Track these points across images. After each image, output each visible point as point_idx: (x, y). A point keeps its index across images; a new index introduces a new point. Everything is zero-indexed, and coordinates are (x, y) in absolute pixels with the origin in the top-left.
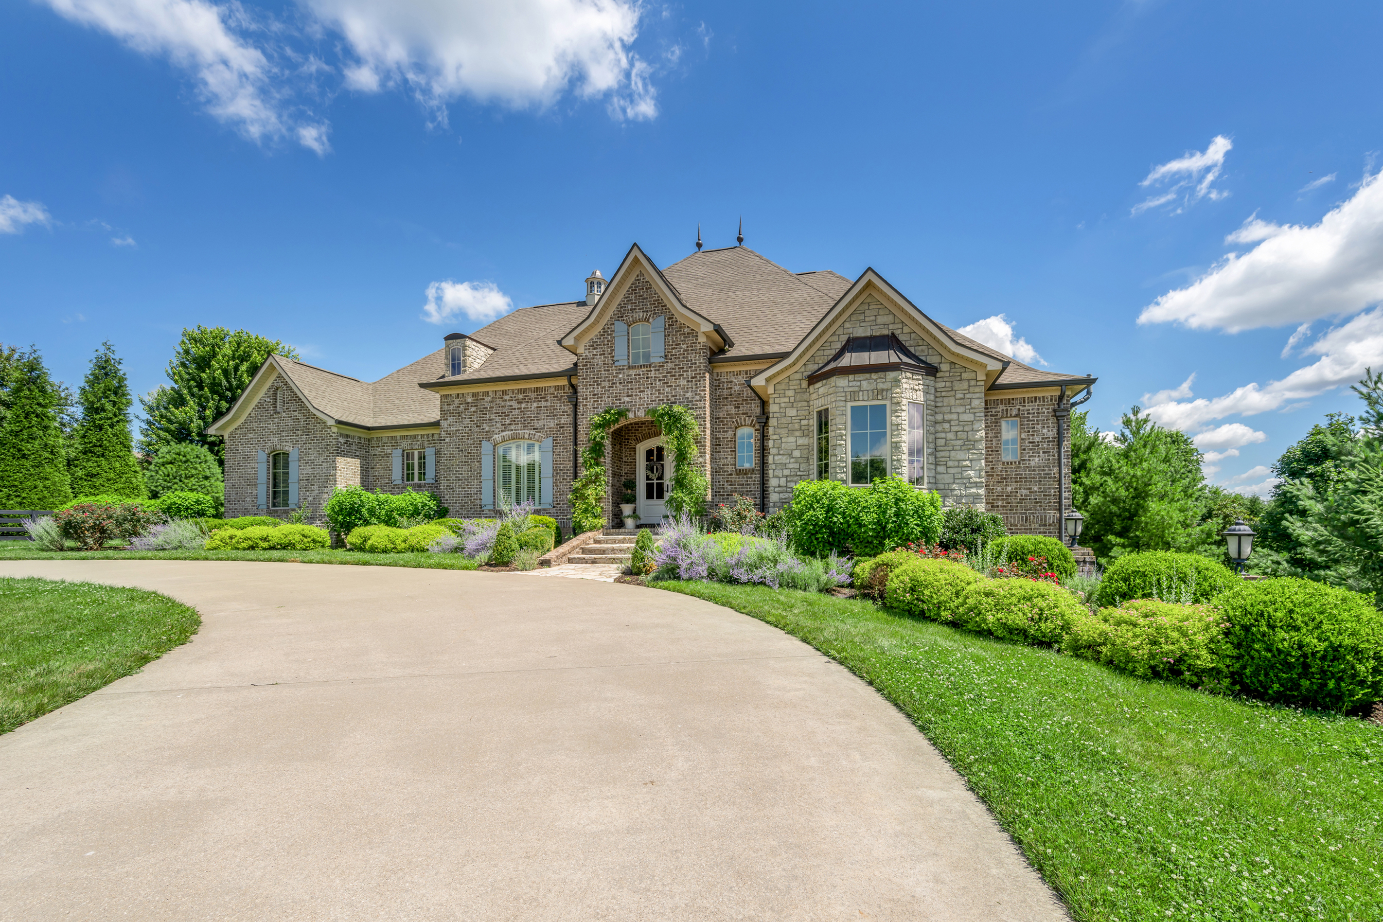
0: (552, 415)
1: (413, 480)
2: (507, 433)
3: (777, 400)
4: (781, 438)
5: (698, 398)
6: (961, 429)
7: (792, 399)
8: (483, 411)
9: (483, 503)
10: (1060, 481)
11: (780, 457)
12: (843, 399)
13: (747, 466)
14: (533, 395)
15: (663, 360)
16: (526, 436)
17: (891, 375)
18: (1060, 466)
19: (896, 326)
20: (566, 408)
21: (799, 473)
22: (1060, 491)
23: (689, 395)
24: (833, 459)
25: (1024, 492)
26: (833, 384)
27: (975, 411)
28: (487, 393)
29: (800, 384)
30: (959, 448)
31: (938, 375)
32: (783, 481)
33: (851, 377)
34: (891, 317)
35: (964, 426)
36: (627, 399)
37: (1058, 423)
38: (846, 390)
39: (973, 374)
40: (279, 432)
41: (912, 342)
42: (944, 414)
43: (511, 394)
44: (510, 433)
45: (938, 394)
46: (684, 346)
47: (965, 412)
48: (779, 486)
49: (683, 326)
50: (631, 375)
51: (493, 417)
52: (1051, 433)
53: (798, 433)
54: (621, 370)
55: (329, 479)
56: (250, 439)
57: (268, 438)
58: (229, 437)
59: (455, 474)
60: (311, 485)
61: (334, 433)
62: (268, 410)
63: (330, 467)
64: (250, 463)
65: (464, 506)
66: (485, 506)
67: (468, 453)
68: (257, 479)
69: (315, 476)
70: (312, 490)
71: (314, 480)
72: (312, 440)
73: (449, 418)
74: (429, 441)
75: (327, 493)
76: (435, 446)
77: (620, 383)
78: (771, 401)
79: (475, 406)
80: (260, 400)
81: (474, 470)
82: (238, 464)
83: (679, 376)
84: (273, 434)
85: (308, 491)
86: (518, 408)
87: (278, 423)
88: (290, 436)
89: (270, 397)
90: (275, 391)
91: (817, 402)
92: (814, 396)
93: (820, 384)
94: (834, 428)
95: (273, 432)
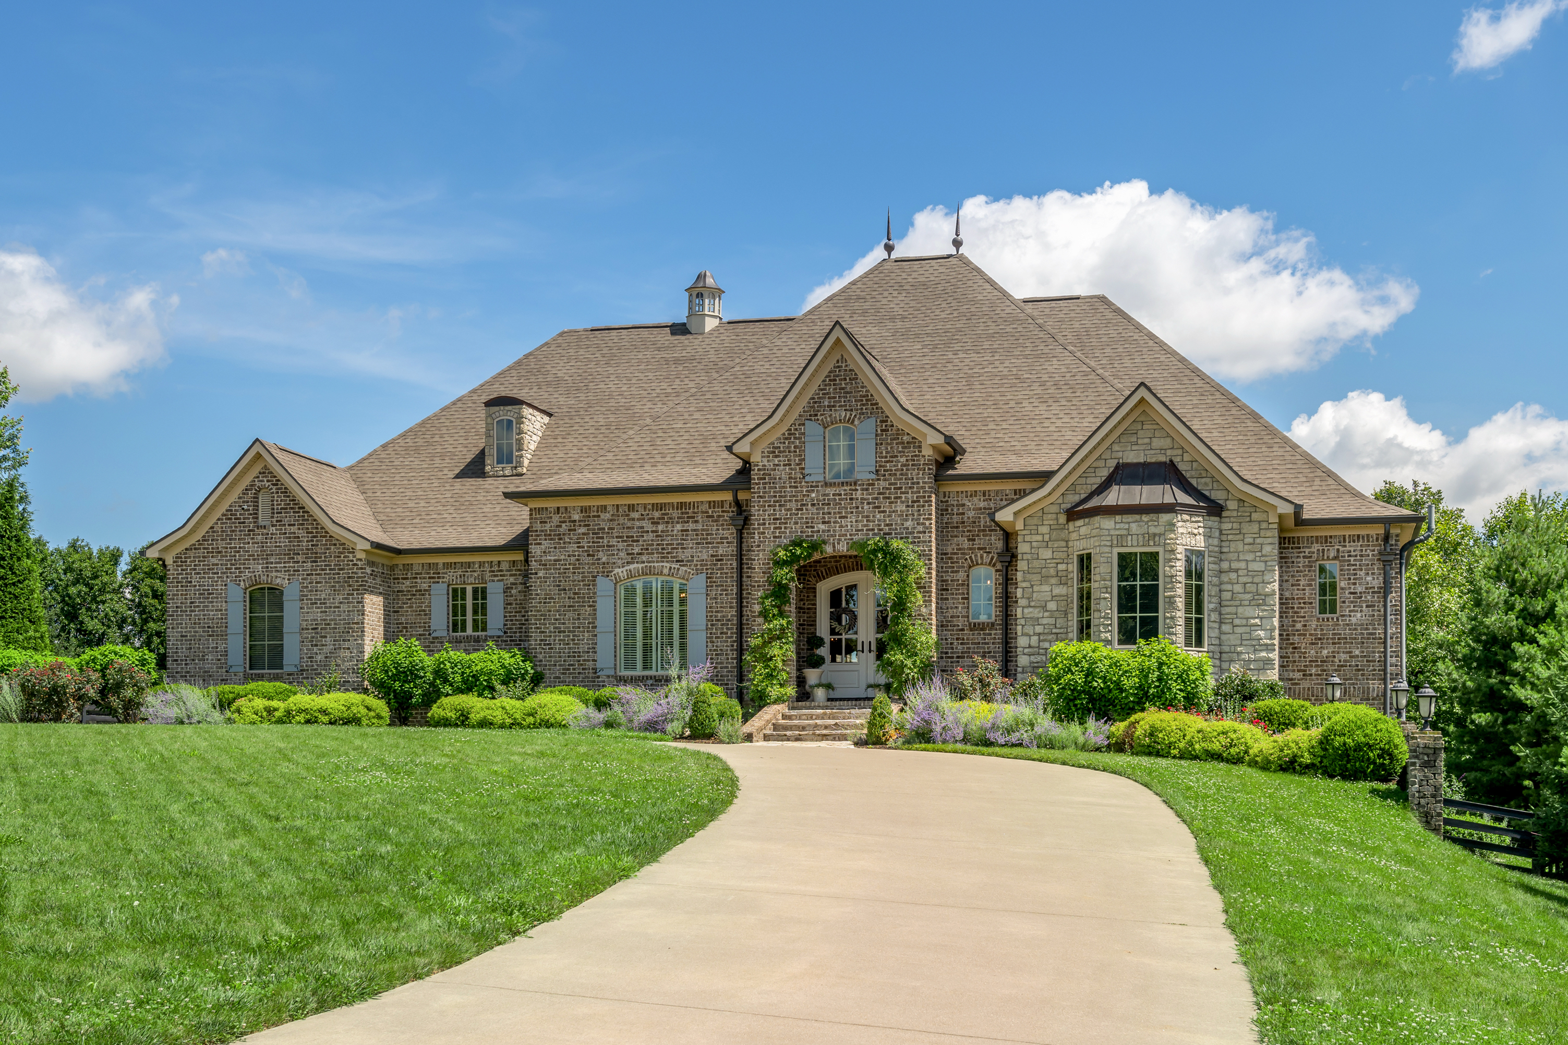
0: (704, 540)
1: (464, 630)
2: (635, 565)
3: (1028, 538)
4: (1032, 586)
5: (921, 528)
6: (1250, 580)
7: (1047, 538)
8: (598, 533)
9: (599, 665)
10: (1385, 643)
11: (1031, 610)
12: (1109, 543)
13: (983, 618)
14: (675, 514)
15: (874, 477)
16: (666, 571)
17: (1165, 517)
18: (1385, 624)
19: (1175, 452)
20: (726, 533)
21: (1054, 631)
22: (1385, 656)
23: (909, 524)
24: (1096, 615)
25: (1343, 657)
26: (1097, 525)
27: (1266, 559)
28: (604, 508)
29: (1057, 519)
30: (1247, 603)
31: (1224, 514)
32: (1034, 640)
33: (1118, 518)
34: (1169, 440)
35: (1253, 577)
36: (822, 527)
37: (1384, 569)
38: (1112, 532)
39: (1265, 515)
40: (265, 556)
41: (1193, 473)
42: (1230, 561)
43: (641, 511)
44: (640, 566)
45: (1224, 538)
46: (903, 460)
47: (1254, 561)
48: (1030, 647)
49: (900, 433)
50: (828, 495)
51: (613, 542)
52: (1376, 581)
53: (1053, 581)
54: (813, 487)
55: (351, 628)
56: (213, 565)
57: (244, 564)
58: (174, 562)
59: (553, 624)
60: (322, 637)
61: (361, 560)
62: (244, 523)
63: (353, 611)
64: (212, 602)
65: (569, 669)
66: (602, 669)
67: (575, 594)
68: (226, 627)
69: (329, 624)
70: (323, 645)
71: (326, 629)
72: (323, 570)
73: (543, 542)
74: (493, 571)
75: (349, 649)
76: (502, 580)
77: (813, 505)
78: (1020, 539)
79: (585, 526)
80: (230, 506)
81: (584, 619)
82: (191, 603)
83: (896, 498)
84: (254, 560)
85: (316, 645)
86: (652, 532)
87: (262, 543)
88: (284, 562)
89: (248, 502)
90: (256, 494)
91: (1078, 543)
92: (1075, 536)
93: (1082, 522)
94: (1098, 577)
95: (254, 555)
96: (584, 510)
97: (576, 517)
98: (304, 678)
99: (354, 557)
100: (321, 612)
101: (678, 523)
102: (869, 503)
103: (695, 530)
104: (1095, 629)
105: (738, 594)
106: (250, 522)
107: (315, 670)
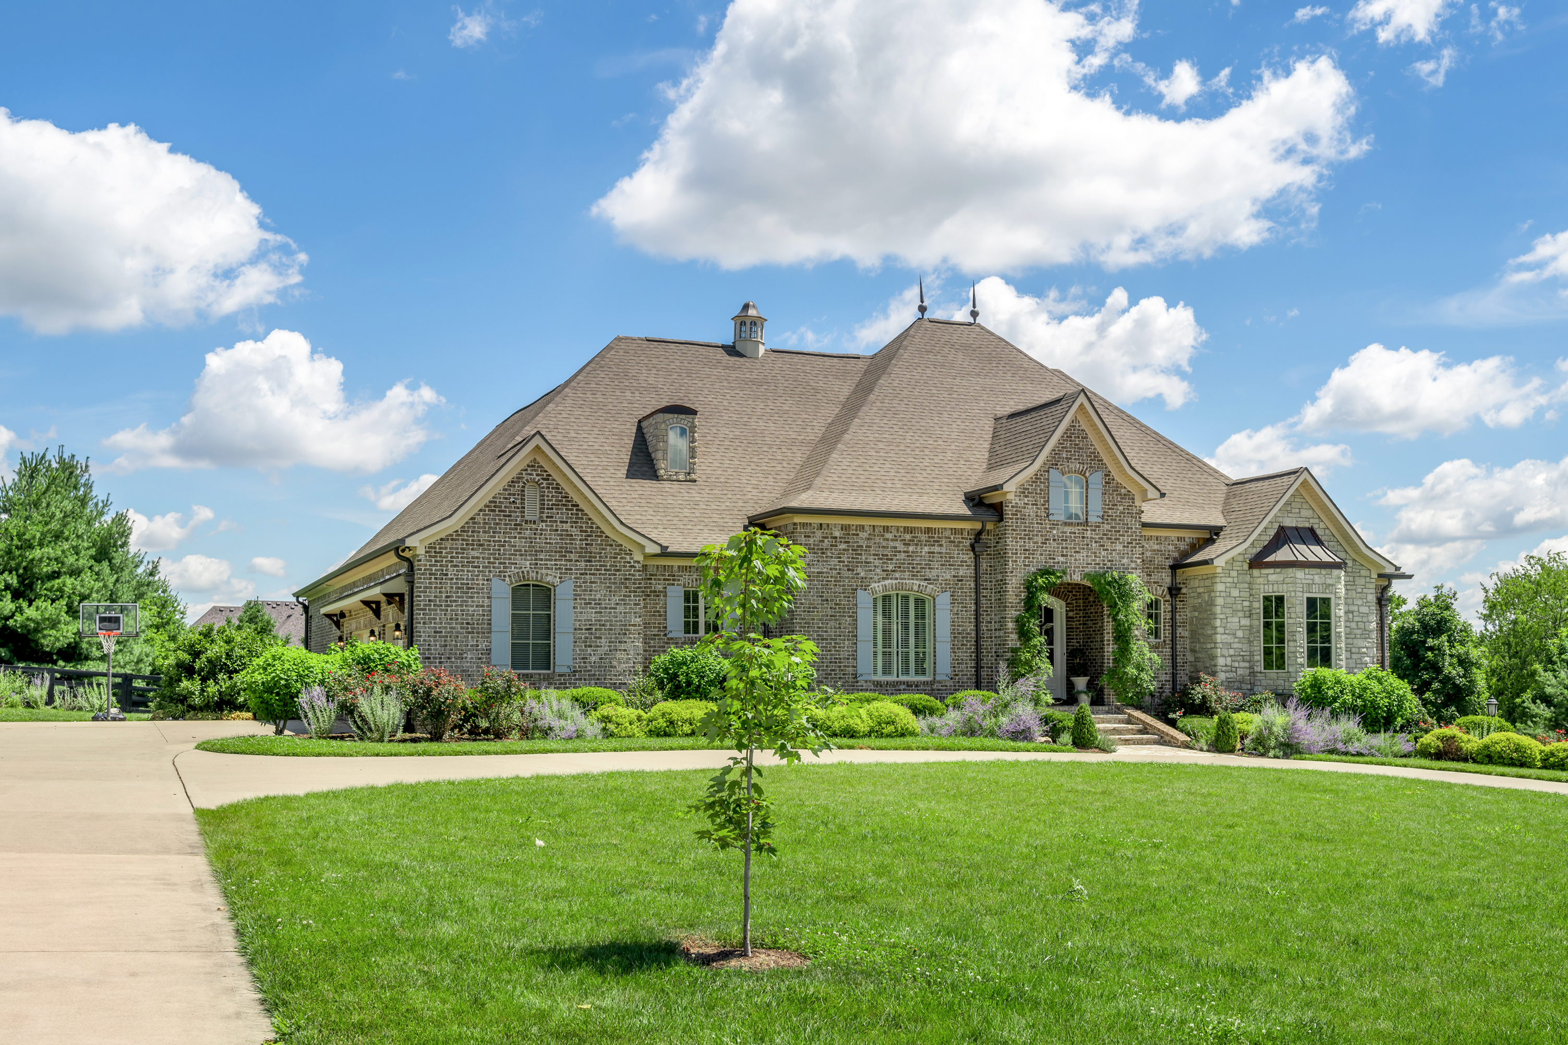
0: (948, 563)
1: (696, 631)
2: (890, 581)
3: (1223, 580)
4: (1227, 618)
5: (1133, 565)
6: (1360, 620)
7: (1236, 580)
8: (857, 550)
9: (858, 671)
11: (1226, 636)
12: (1301, 589)
13: (1153, 638)
14: (924, 537)
15: (1100, 520)
16: (915, 588)
17: (1336, 572)
19: (1315, 520)
20: (966, 557)
21: (1241, 654)
23: (1125, 561)
24: (1291, 644)
27: (1370, 604)
28: (862, 528)
29: (1242, 566)
30: (1359, 636)
31: (1347, 570)
32: (1229, 661)
33: (1306, 570)
34: (1311, 511)
35: (1362, 617)
36: (1062, 559)
37: (1381, 610)
38: (1304, 581)
39: (1369, 572)
40: (534, 553)
41: (1323, 536)
42: (1348, 605)
43: (895, 533)
44: (894, 582)
45: (1346, 587)
46: (1121, 508)
47: (1363, 605)
48: (1226, 666)
49: (1119, 486)
50: (1066, 533)
51: (871, 559)
53: (1240, 614)
54: (1055, 525)
55: (629, 630)
56: (473, 558)
57: (510, 559)
58: (426, 552)
59: (816, 632)
60: (596, 638)
61: (638, 562)
62: (510, 516)
63: (631, 613)
64: (472, 597)
65: (830, 674)
66: (861, 675)
67: (836, 604)
68: (490, 624)
69: (603, 625)
70: (598, 646)
71: (600, 630)
72: (598, 570)
75: (625, 650)
77: (1054, 540)
78: (1218, 580)
79: (846, 542)
80: (494, 498)
81: (845, 628)
82: (447, 597)
83: (1116, 539)
84: (521, 555)
85: (590, 646)
86: (904, 552)
87: (530, 538)
88: (556, 560)
89: (514, 495)
90: (523, 487)
91: (1266, 587)
92: (1261, 580)
93: (1271, 571)
94: (1293, 615)
95: (521, 551)
96: (844, 528)
97: (837, 534)
98: (577, 679)
99: (631, 559)
100: (596, 613)
101: (925, 545)
102: (1096, 542)
103: (940, 553)
104: (1290, 655)
105: (976, 610)
106: (518, 516)
107: (588, 671)
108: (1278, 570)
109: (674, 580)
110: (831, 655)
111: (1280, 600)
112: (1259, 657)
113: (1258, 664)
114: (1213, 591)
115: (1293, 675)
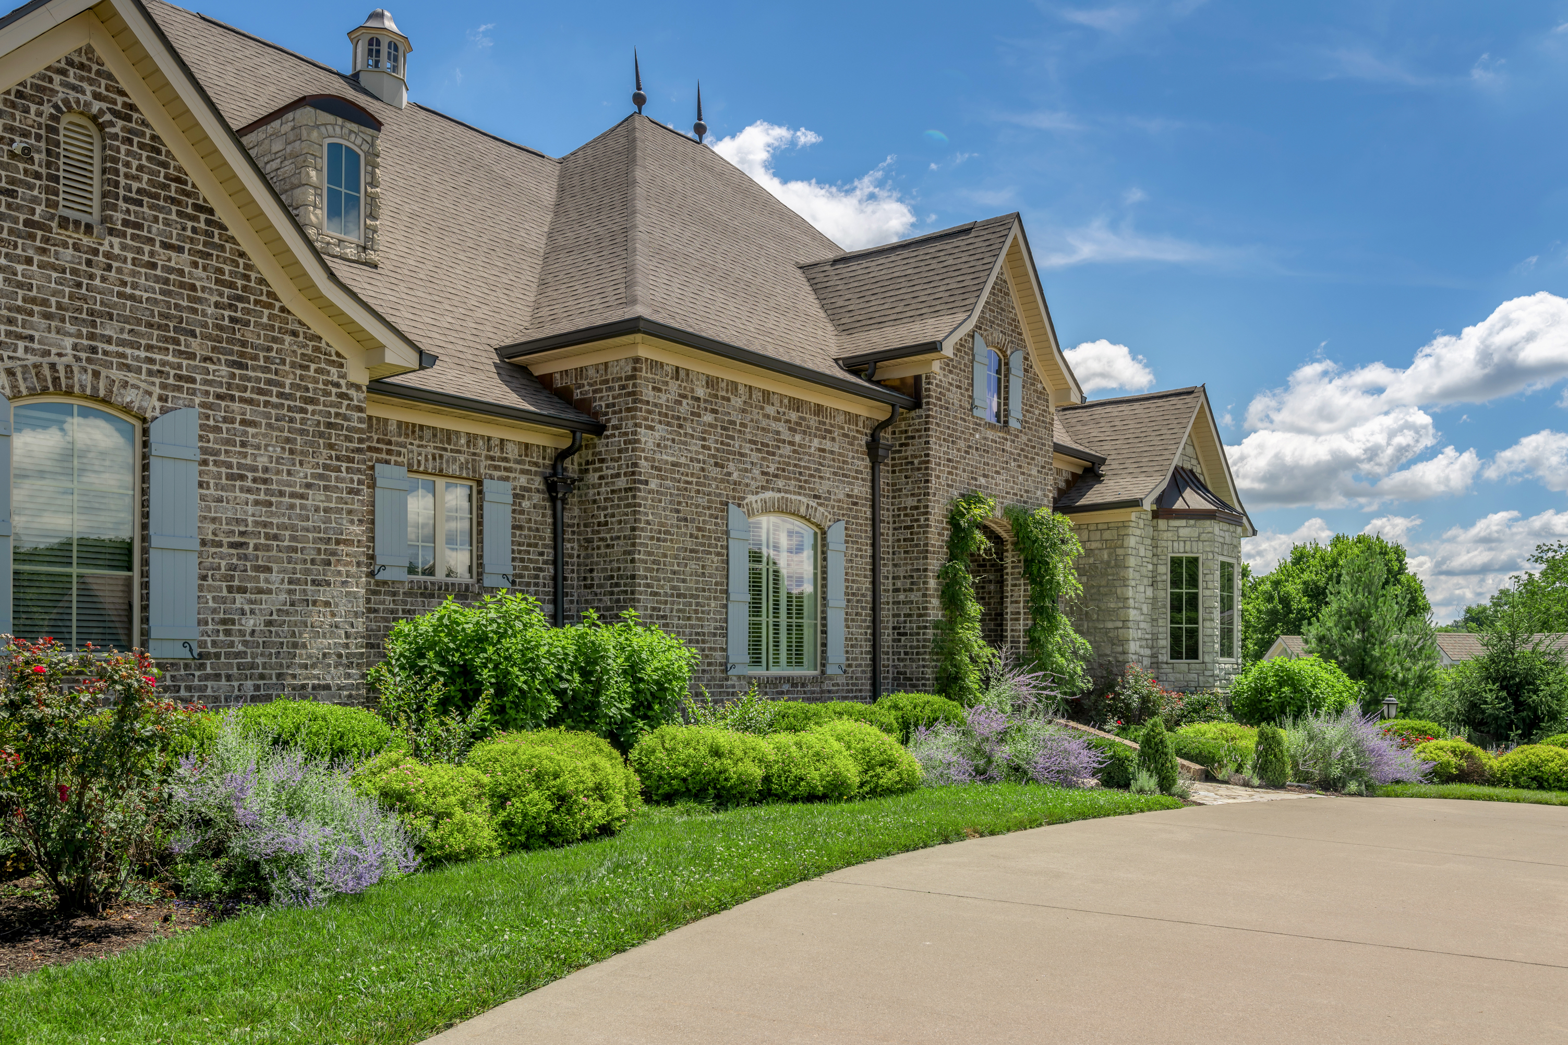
0: (841, 471)
2: (771, 494)
4: (1136, 585)
5: (1045, 501)
7: (1143, 533)
8: (728, 428)
12: (1217, 550)
15: (1019, 427)
16: (803, 509)
17: (1238, 530)
20: (861, 465)
21: (1146, 637)
23: (1039, 493)
28: (735, 386)
29: (1147, 514)
32: (1137, 646)
33: (1221, 525)
36: (983, 481)
38: (1219, 539)
43: (777, 404)
44: (778, 495)
46: (1037, 412)
50: (987, 439)
51: (746, 448)
53: (1146, 581)
54: (977, 424)
55: (334, 553)
59: (670, 580)
60: (257, 568)
61: (359, 387)
63: (339, 511)
66: (731, 666)
67: (698, 529)
69: (276, 537)
70: (260, 591)
71: (268, 548)
72: (260, 392)
73: (658, 426)
74: (492, 458)
75: (327, 604)
76: (506, 479)
77: (977, 449)
78: (1130, 531)
79: (714, 411)
81: (709, 575)
84: (47, 316)
85: (242, 590)
86: (789, 443)
87: (74, 272)
88: (149, 348)
89: (25, 134)
90: (55, 118)
91: (1176, 544)
92: (1166, 535)
93: (1183, 522)
94: (1210, 585)
95: (45, 303)
96: (711, 382)
97: (701, 392)
98: (207, 677)
99: (343, 376)
100: (257, 503)
101: (815, 436)
102: (1014, 459)
103: (832, 452)
104: (1206, 639)
105: (873, 557)
106: (35, 200)
107: (238, 655)
108: (1192, 522)
109: (389, 452)
110: (692, 626)
111: (1193, 562)
112: (1165, 642)
113: (1164, 651)
114: (1122, 547)
115: (1209, 666)
